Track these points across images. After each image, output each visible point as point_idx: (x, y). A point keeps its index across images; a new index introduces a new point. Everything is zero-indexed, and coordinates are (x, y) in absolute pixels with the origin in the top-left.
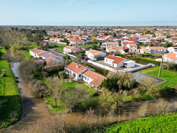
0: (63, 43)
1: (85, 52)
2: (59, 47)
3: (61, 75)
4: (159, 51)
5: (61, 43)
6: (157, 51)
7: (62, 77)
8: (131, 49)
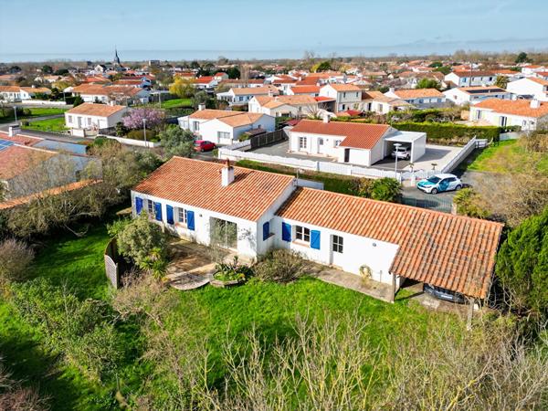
0: (48, 103)
1: (177, 123)
2: (39, 116)
3: (138, 244)
4: (426, 101)
5: (39, 102)
6: (421, 102)
7: (153, 257)
8: (343, 100)
